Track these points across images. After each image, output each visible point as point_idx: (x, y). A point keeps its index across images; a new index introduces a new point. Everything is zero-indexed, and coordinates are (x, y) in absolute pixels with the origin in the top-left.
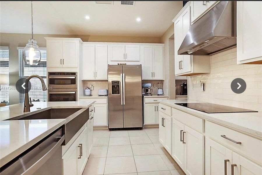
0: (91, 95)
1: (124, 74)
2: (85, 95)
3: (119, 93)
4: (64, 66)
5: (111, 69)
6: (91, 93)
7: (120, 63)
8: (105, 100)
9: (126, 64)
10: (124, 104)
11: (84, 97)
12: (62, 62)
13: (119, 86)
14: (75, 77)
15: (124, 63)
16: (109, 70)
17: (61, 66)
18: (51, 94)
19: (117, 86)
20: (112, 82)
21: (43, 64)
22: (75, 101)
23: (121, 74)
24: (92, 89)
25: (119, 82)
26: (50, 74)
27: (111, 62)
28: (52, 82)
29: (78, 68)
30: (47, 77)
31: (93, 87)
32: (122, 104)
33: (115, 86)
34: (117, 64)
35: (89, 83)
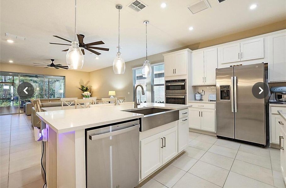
0: (201, 100)
1: (235, 77)
2: (195, 99)
3: (229, 99)
4: (176, 74)
5: (220, 73)
6: (201, 98)
7: (232, 65)
8: (213, 106)
9: (241, 65)
10: (236, 111)
11: (195, 102)
12: (174, 71)
13: (229, 91)
14: (185, 83)
15: (239, 64)
16: (217, 74)
17: (174, 75)
18: (167, 98)
19: (227, 91)
20: (221, 86)
21: (160, 75)
22: (185, 104)
23: (232, 78)
24: (203, 94)
25: (229, 86)
26: (167, 82)
27: (222, 65)
28: (168, 88)
29: (187, 75)
30: (165, 85)
31: (203, 92)
32: (233, 111)
33: (224, 91)
34: (229, 67)
35: (200, 88)
